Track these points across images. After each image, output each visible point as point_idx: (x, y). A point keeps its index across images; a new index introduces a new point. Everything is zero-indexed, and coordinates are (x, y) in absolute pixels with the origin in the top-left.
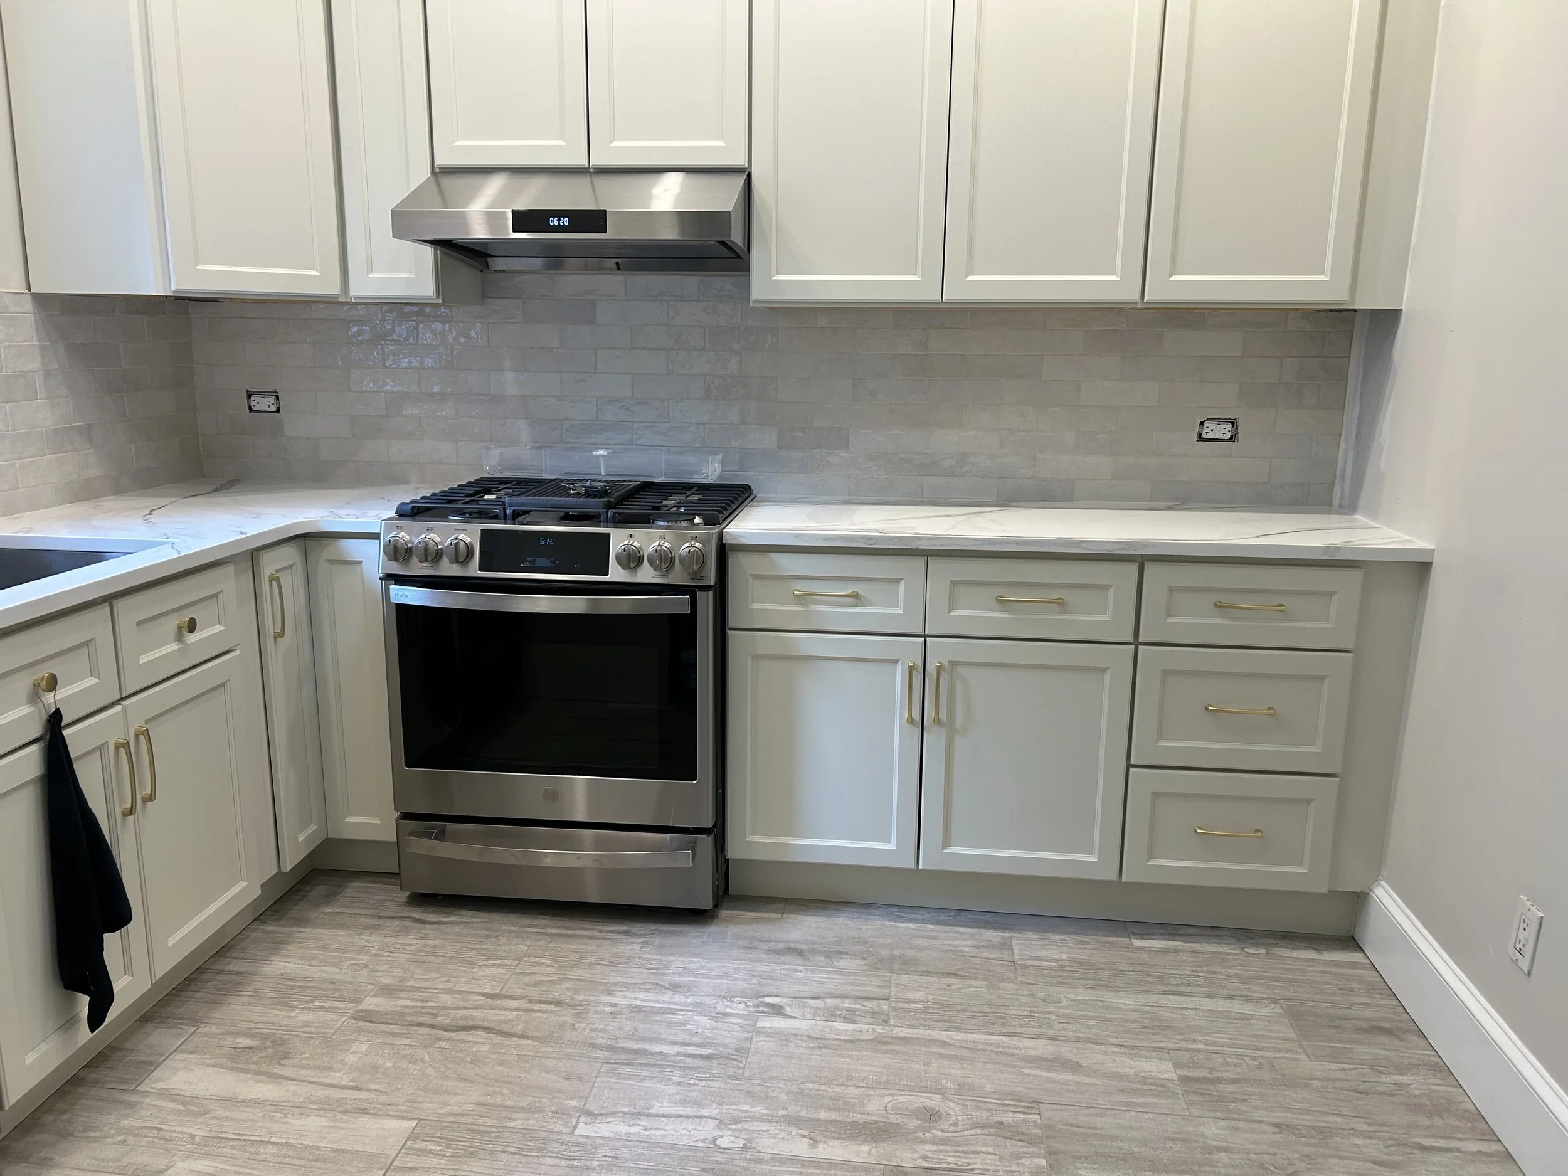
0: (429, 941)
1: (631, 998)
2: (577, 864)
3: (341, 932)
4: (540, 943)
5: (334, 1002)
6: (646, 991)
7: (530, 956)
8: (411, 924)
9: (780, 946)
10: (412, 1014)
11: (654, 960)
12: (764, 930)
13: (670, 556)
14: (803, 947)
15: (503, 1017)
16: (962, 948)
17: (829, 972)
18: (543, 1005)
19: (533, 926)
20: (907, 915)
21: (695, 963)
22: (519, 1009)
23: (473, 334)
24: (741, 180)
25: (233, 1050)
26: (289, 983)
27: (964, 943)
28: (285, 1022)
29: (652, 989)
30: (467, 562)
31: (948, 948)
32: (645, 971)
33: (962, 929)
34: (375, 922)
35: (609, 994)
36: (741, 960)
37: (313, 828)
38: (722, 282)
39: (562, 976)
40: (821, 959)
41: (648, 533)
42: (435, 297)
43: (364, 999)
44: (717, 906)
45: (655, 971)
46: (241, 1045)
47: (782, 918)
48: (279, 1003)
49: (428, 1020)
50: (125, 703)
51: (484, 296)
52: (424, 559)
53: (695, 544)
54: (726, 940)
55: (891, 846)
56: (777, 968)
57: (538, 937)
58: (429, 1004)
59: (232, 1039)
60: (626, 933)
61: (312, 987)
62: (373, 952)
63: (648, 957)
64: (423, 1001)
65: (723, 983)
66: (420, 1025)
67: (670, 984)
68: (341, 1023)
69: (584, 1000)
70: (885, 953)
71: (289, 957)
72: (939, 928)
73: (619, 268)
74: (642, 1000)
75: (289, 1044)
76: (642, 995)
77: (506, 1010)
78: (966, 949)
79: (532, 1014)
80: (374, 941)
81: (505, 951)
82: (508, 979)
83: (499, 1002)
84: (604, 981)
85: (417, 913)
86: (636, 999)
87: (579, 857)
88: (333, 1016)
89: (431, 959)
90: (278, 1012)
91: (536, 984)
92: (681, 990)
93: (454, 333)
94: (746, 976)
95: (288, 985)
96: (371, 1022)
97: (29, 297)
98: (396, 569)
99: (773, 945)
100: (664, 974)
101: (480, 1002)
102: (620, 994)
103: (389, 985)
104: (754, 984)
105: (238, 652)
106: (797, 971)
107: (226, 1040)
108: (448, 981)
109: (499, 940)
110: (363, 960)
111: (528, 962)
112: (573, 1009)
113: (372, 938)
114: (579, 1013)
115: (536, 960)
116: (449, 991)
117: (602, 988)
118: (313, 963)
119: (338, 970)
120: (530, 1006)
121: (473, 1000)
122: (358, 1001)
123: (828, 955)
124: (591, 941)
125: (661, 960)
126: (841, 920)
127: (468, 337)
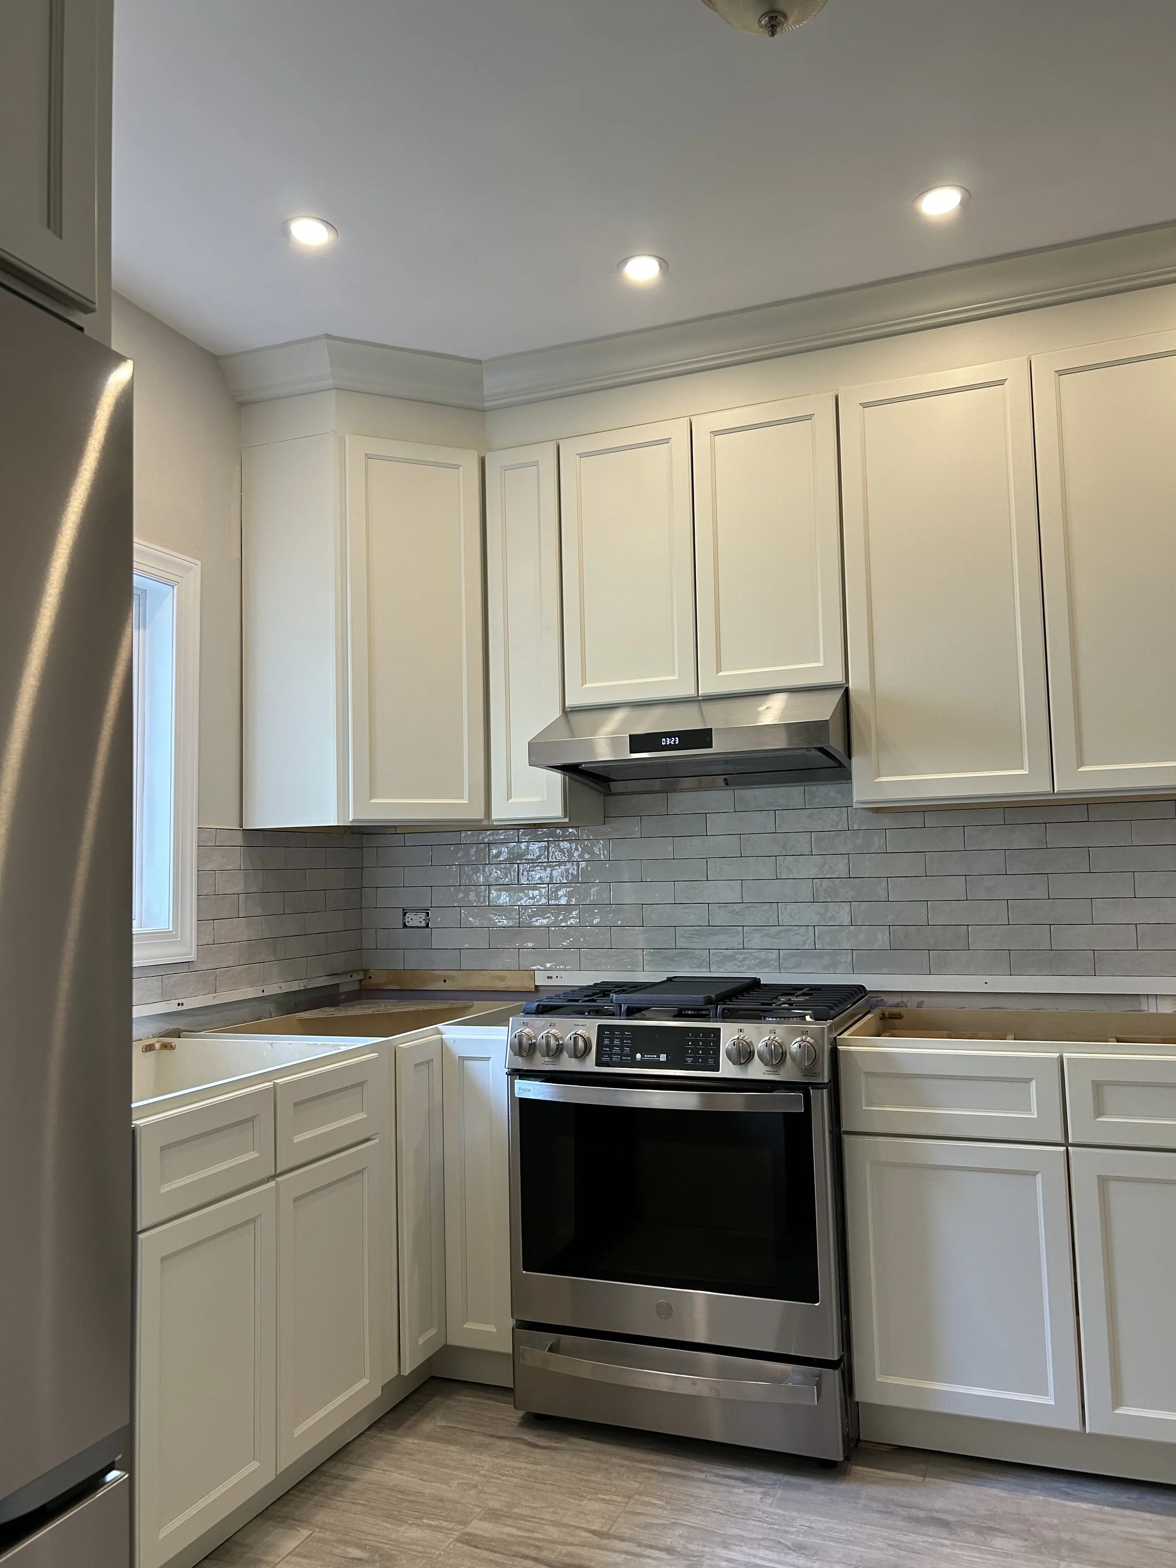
0: (538, 1467)
1: (749, 1555)
2: (691, 1391)
3: (453, 1448)
4: (651, 1482)
5: (441, 1521)
6: (767, 1548)
7: (641, 1494)
8: (523, 1447)
9: (922, 1514)
10: (519, 1544)
11: (778, 1514)
12: (902, 1494)
13: (781, 1051)
14: (949, 1518)
15: (610, 1559)
16: (1149, 1539)
17: (981, 1552)
18: (654, 1551)
19: (645, 1462)
20: (1076, 1493)
21: (821, 1523)
22: (627, 1553)
23: (596, 850)
24: (838, 695)
25: (343, 1560)
26: (400, 1496)
27: (1150, 1532)
28: (393, 1536)
29: (773, 1547)
30: (585, 1058)
31: (1132, 1537)
32: (765, 1525)
33: (1147, 1516)
34: (486, 1440)
35: (725, 1548)
36: (876, 1526)
37: (432, 1332)
38: (825, 791)
39: (674, 1521)
40: (970, 1534)
41: (757, 1028)
42: (563, 816)
43: (471, 1521)
44: (847, 1458)
45: (776, 1527)
46: (350, 1556)
47: (923, 1481)
48: (389, 1516)
49: (533, 1552)
50: (279, 1179)
51: (606, 818)
52: (545, 1054)
53: (806, 1038)
54: (858, 1501)
55: (1049, 1401)
56: (918, 1539)
57: (650, 1475)
58: (536, 1535)
59: (343, 1548)
60: (745, 1480)
61: (423, 1503)
62: (483, 1472)
63: (769, 1509)
64: (529, 1531)
65: (854, 1550)
66: (525, 1557)
67: (794, 1544)
68: (447, 1544)
69: (698, 1551)
70: (1050, 1534)
71: (402, 1468)
72: (1119, 1511)
73: (727, 784)
74: (762, 1558)
75: (396, 1560)
76: (762, 1553)
77: (614, 1551)
78: (1154, 1540)
79: (642, 1559)
80: (485, 1461)
81: (615, 1486)
82: (618, 1517)
83: (607, 1541)
84: (720, 1532)
85: (528, 1436)
86: (755, 1556)
87: (694, 1382)
88: (440, 1536)
89: (539, 1485)
90: (388, 1526)
91: (647, 1526)
92: (806, 1553)
93: (580, 849)
94: (881, 1545)
95: (399, 1498)
96: (476, 1547)
97: (240, 832)
98: (521, 1064)
99: (914, 1512)
100: (787, 1532)
101: (588, 1539)
102: (737, 1548)
103: (497, 1510)
104: (892, 1556)
105: (377, 1141)
106: (942, 1545)
107: (338, 1548)
108: (555, 1513)
109: (610, 1473)
110: (472, 1479)
111: (638, 1500)
112: (686, 1560)
113: (483, 1458)
114: (692, 1564)
115: (647, 1499)
116: (554, 1523)
117: (717, 1539)
118: (425, 1478)
119: (448, 1488)
120: (639, 1550)
121: (581, 1537)
122: (465, 1523)
123: (979, 1530)
124: (705, 1485)
125: (784, 1515)
126: (994, 1491)
127: (592, 853)
